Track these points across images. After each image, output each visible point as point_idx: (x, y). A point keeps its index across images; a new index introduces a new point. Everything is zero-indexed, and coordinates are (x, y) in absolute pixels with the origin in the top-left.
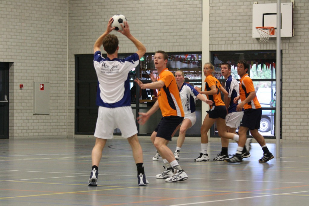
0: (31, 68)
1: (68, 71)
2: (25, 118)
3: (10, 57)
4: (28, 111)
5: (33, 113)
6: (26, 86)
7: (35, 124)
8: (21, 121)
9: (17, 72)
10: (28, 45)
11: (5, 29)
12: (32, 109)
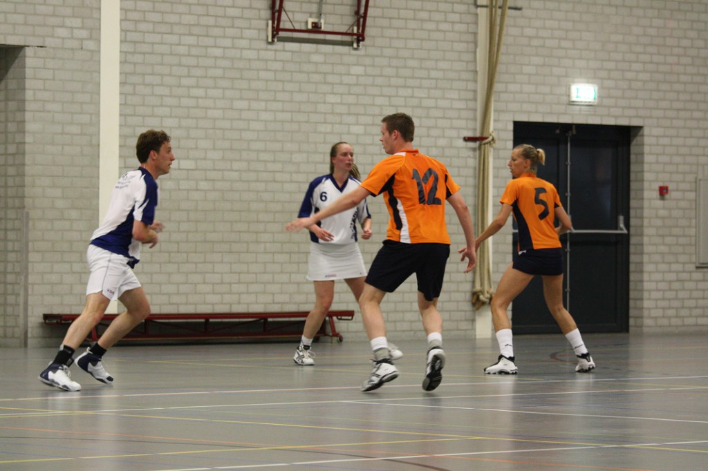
0: (690, 142)
2: (673, 276)
3: (632, 112)
4: (682, 258)
5: (695, 263)
6: (677, 190)
7: (699, 294)
8: (662, 286)
9: (650, 154)
10: (683, 78)
11: (620, 38)
12: (694, 252)
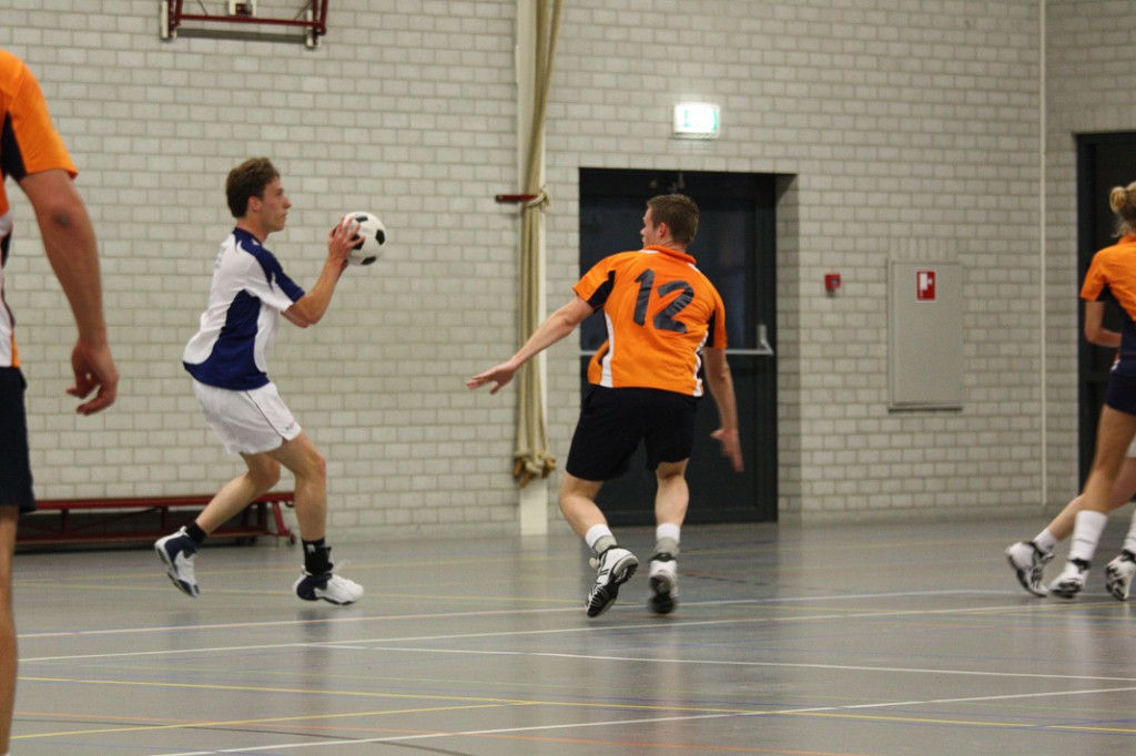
0: (876, 198)
1: (1048, 209)
2: (850, 426)
3: (779, 151)
4: (865, 395)
5: (887, 403)
6: (855, 281)
7: (895, 455)
8: (832, 442)
9: (810, 220)
10: (863, 92)
11: (756, 25)
12: (885, 384)
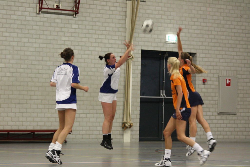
0: (216, 60)
3: (192, 47)
4: (212, 110)
5: (218, 112)
6: (210, 81)
7: (219, 125)
11: (187, 15)
12: (217, 107)
